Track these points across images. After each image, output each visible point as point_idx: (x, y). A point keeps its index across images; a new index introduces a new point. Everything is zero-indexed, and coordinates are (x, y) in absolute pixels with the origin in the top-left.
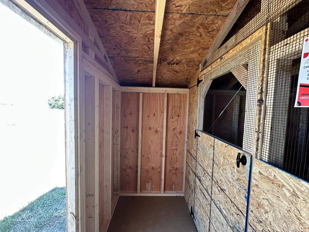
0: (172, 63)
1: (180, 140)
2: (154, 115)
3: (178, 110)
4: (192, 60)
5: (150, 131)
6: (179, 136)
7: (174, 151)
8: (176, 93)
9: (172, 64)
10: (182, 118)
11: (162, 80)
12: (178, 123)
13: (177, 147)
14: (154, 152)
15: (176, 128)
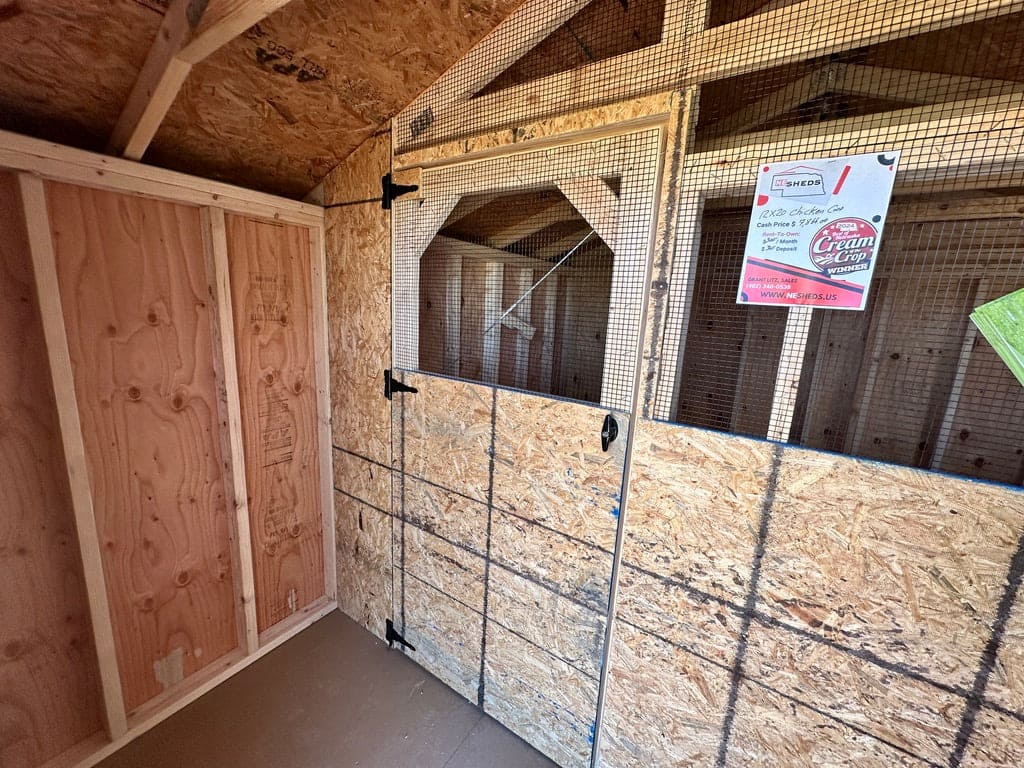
0: (285, 61)
1: (297, 419)
2: (152, 318)
3: (279, 297)
4: (372, 89)
5: (133, 407)
6: (292, 404)
7: (281, 466)
8: (269, 214)
9: (278, 68)
10: (298, 328)
11: (191, 132)
12: (285, 350)
13: (289, 449)
14: (179, 503)
15: (279, 373)
